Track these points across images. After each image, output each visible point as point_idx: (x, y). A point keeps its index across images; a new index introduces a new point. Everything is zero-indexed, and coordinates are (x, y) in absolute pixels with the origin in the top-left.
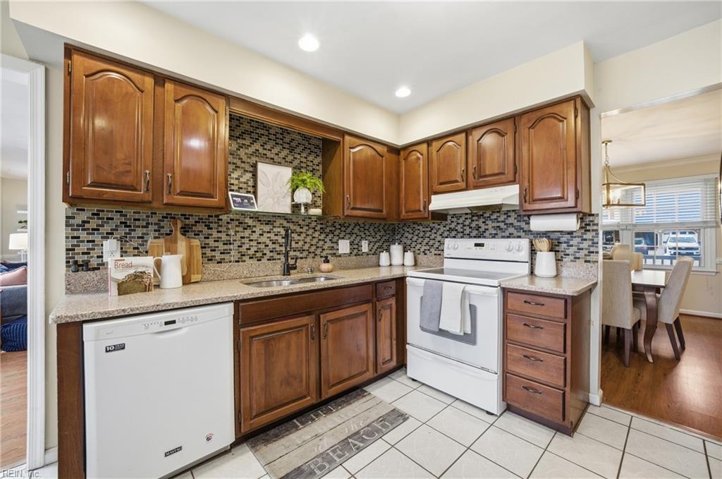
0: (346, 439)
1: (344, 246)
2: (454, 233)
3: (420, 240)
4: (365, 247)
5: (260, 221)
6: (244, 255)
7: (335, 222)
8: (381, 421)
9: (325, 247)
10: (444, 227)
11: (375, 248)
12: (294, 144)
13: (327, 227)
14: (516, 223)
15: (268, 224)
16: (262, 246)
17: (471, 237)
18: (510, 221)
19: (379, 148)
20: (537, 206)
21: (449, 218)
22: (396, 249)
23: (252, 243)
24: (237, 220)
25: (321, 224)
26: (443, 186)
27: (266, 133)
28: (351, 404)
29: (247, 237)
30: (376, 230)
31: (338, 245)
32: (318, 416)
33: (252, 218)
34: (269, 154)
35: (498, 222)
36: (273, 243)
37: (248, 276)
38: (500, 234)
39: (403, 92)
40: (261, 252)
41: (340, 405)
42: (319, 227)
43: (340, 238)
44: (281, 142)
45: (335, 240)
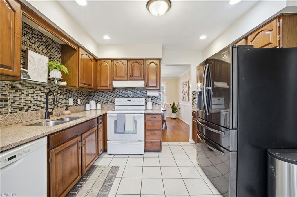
0: (103, 185)
1: (71, 102)
2: (118, 96)
3: (103, 98)
4: (79, 102)
5: (27, 86)
6: (16, 108)
7: (67, 89)
8: (111, 172)
9: (62, 102)
10: (114, 93)
11: (83, 102)
12: (47, 44)
13: (63, 91)
14: (140, 93)
15: (32, 89)
16: (28, 102)
17: (125, 97)
18: (138, 92)
19: (91, 57)
20: (150, 88)
21: (116, 90)
22: (93, 102)
23: (21, 100)
24: (10, 85)
25: (61, 90)
26: (118, 78)
27: (31, 32)
28: (93, 173)
29: (18, 97)
30: (83, 94)
31: (68, 101)
32: (81, 184)
33: (22, 84)
34: (33, 45)
35: (134, 92)
36: (35, 100)
37: (20, 122)
38: (135, 97)
39: (107, 37)
40: (27, 106)
41: (88, 176)
42: (60, 91)
43: (69, 97)
44: (40, 40)
45: (67, 98)
